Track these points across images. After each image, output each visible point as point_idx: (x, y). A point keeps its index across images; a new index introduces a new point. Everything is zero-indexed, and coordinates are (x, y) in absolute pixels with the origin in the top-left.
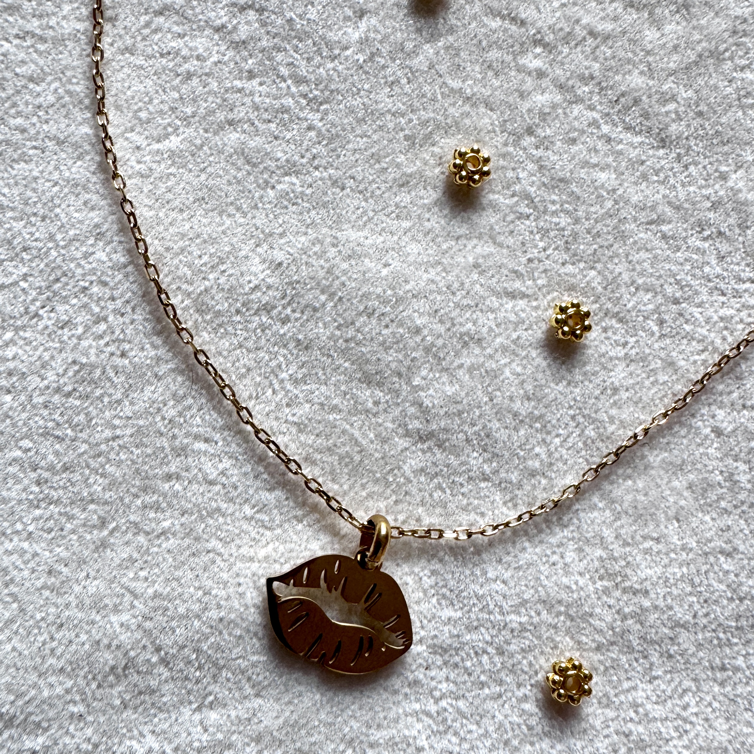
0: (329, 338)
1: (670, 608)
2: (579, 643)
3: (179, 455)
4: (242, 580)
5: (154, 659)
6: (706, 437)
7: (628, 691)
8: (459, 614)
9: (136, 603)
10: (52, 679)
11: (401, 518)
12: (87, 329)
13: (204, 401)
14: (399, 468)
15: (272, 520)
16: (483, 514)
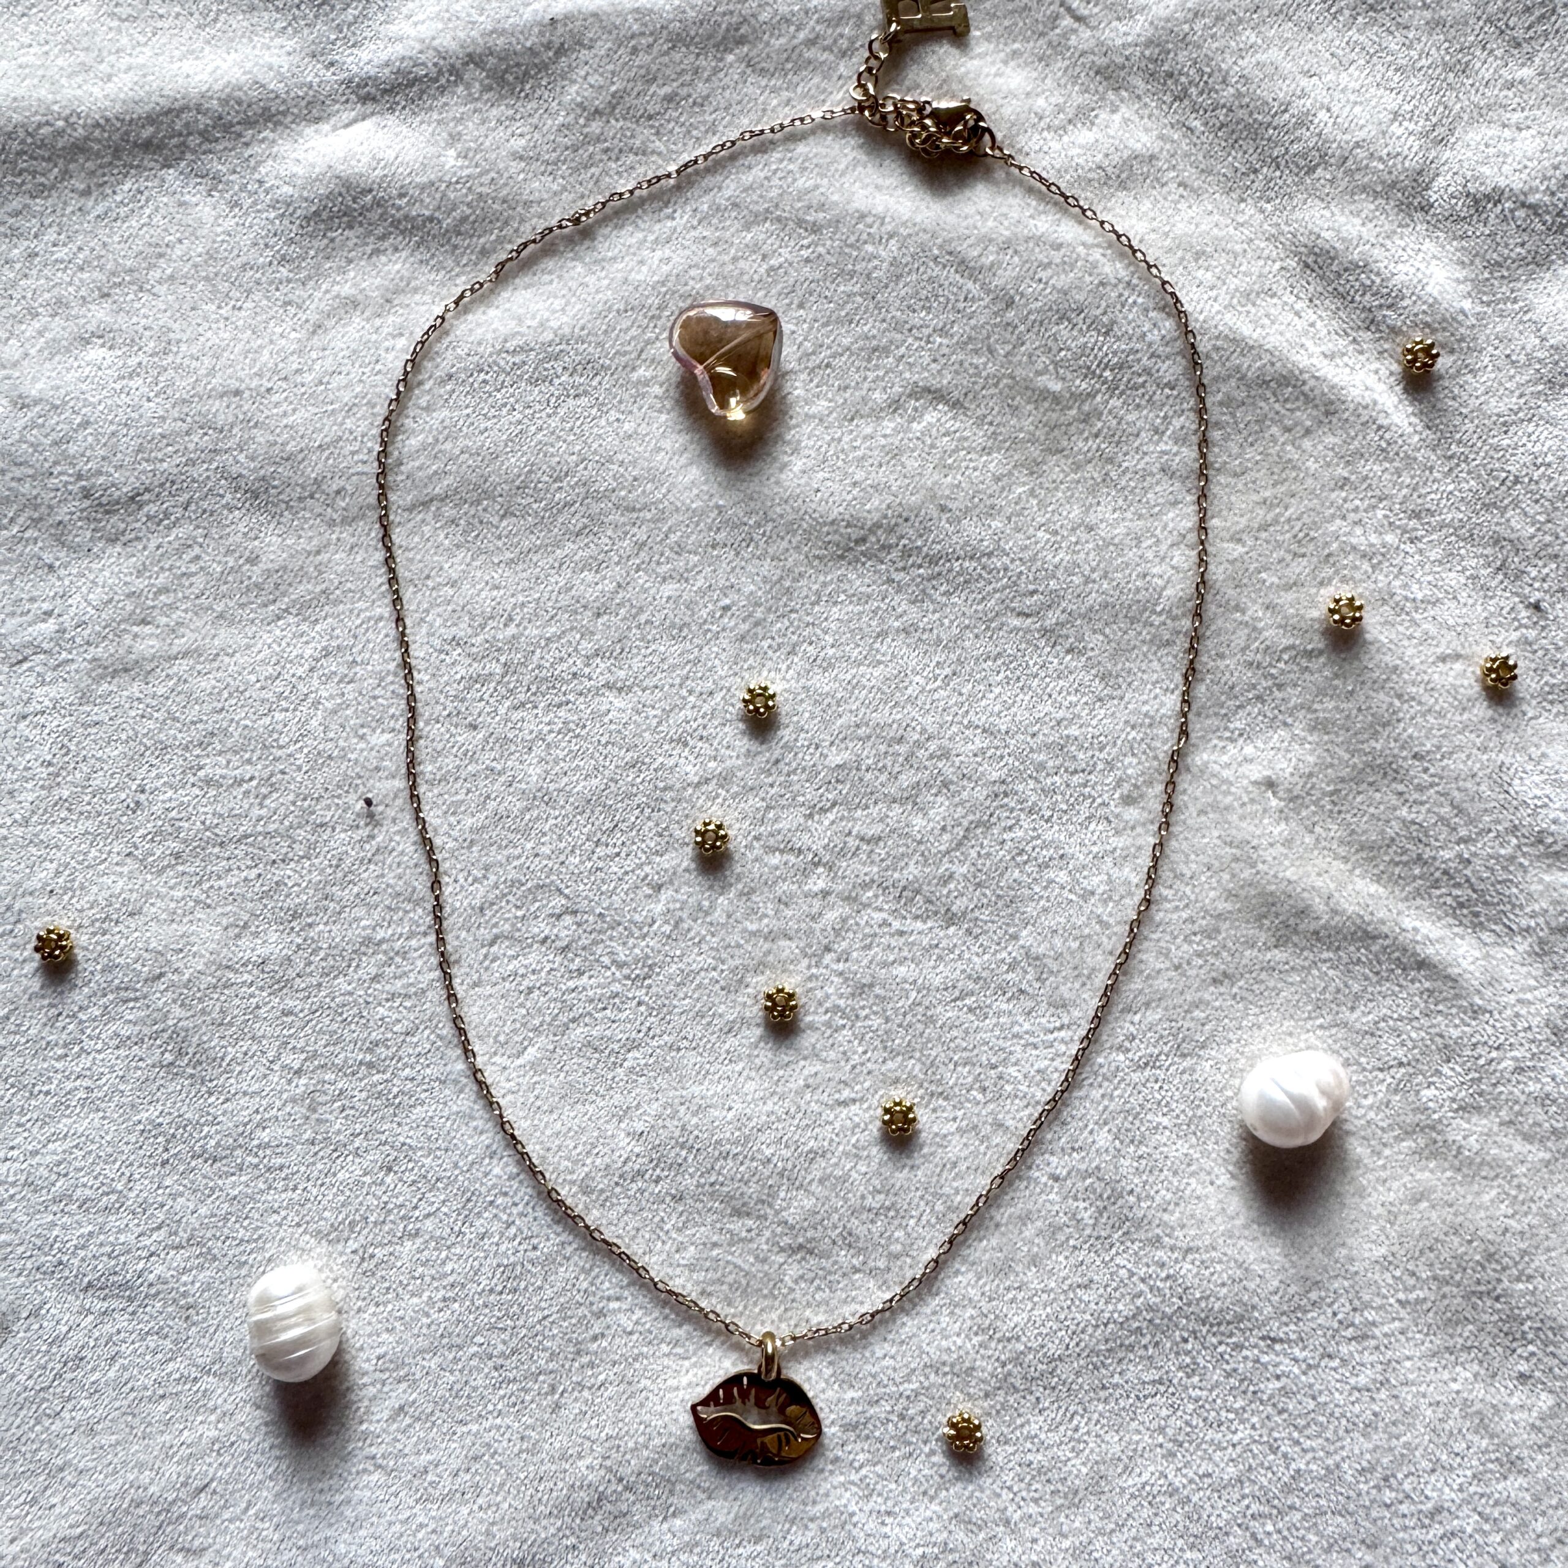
0: (697, 1186)
1: (1043, 1347)
2: (968, 1394)
3: (599, 1318)
4: (673, 1408)
5: (620, 1488)
6: (1045, 1184)
7: (1022, 1426)
8: (860, 1393)
9: (594, 1447)
10: (544, 1522)
11: (792, 1323)
12: (502, 1234)
13: (607, 1267)
14: (782, 1281)
15: (687, 1351)
16: (862, 1303)
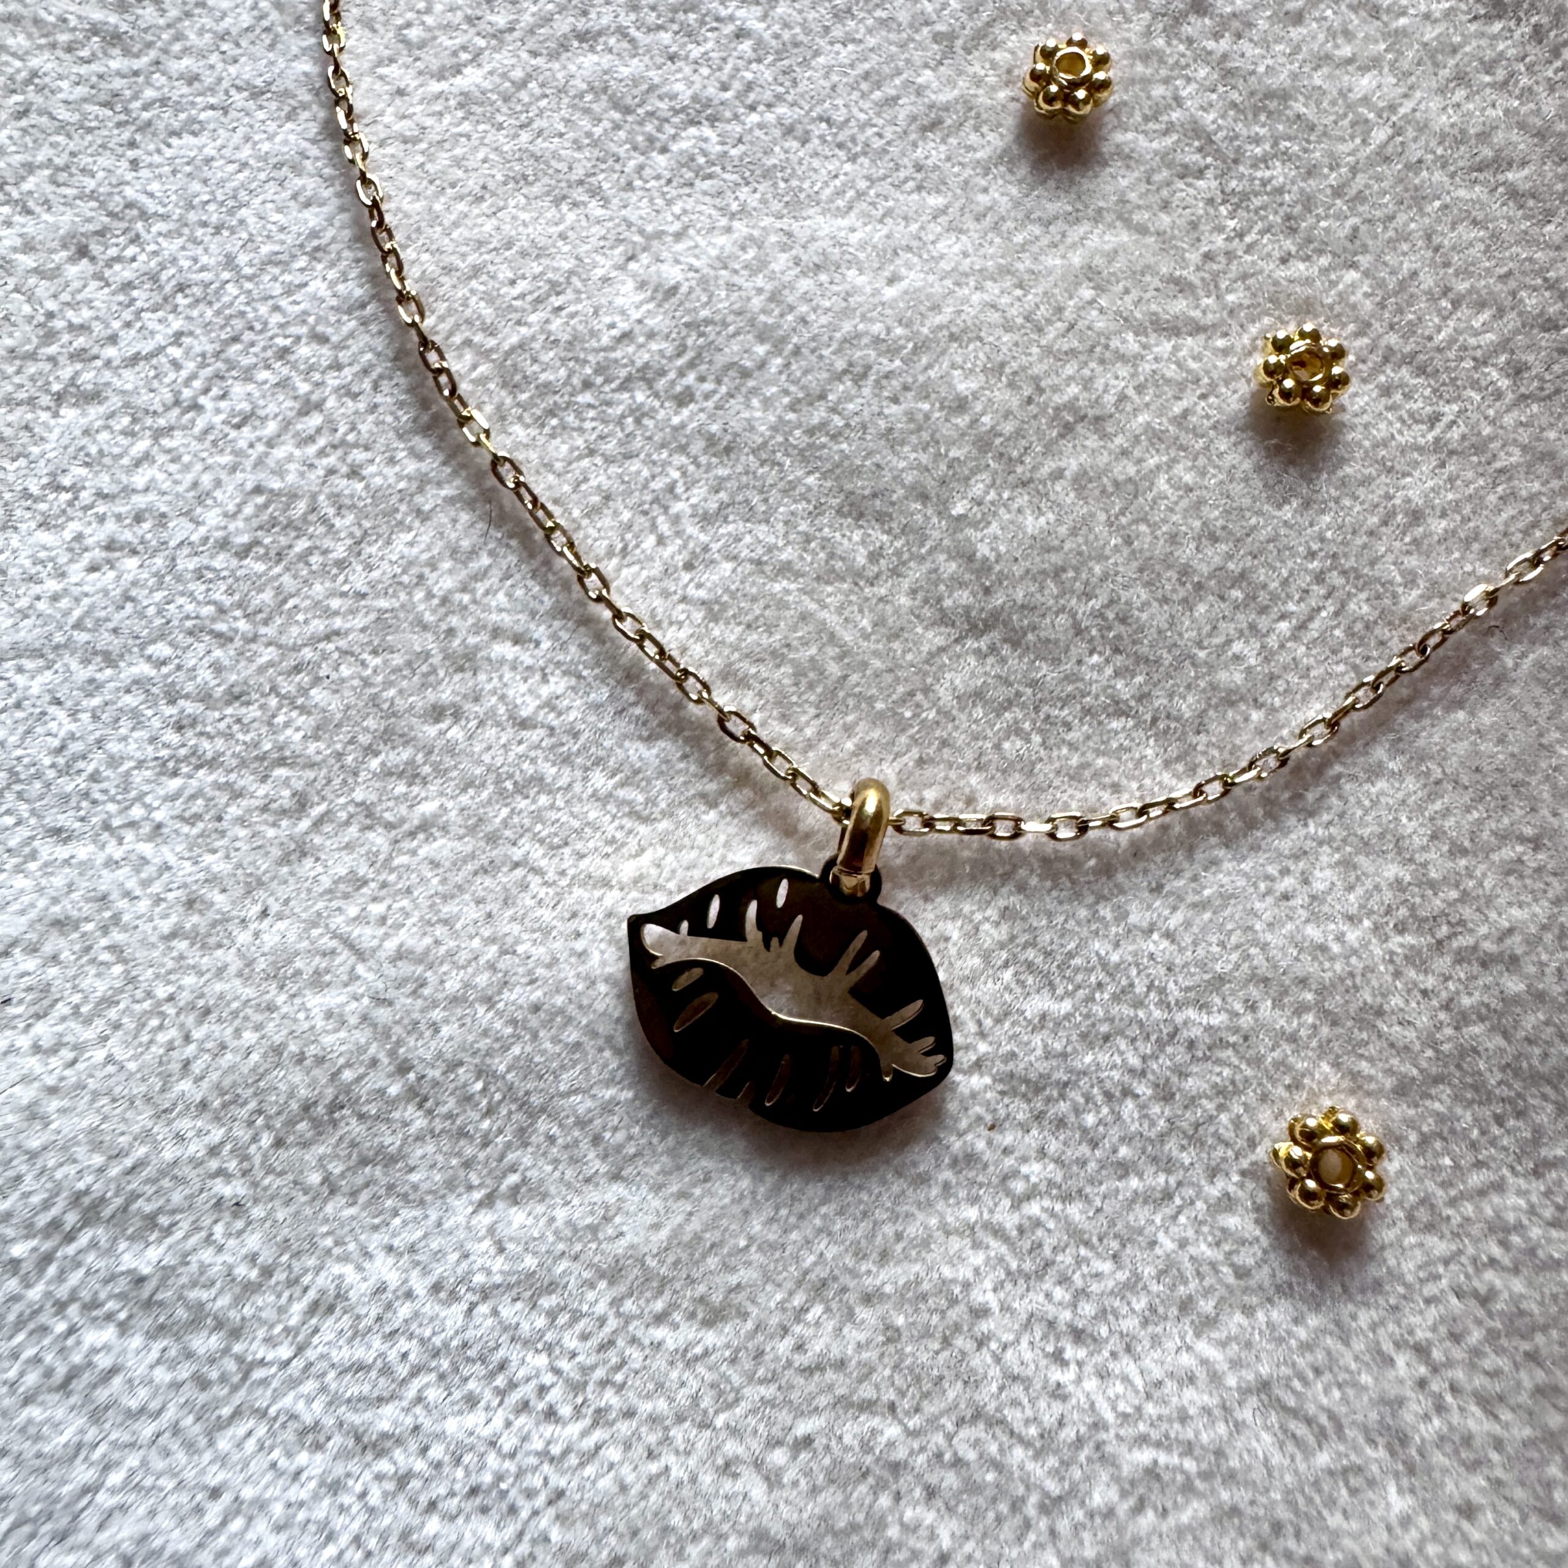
0: (774, 429)
2: (1354, 1075)
3: (461, 669)
4: (583, 926)
5: (394, 1090)
8: (1066, 1006)
9: (360, 969)
10: (184, 1124)
13: (513, 559)
14: (927, 690)
15: (652, 802)
